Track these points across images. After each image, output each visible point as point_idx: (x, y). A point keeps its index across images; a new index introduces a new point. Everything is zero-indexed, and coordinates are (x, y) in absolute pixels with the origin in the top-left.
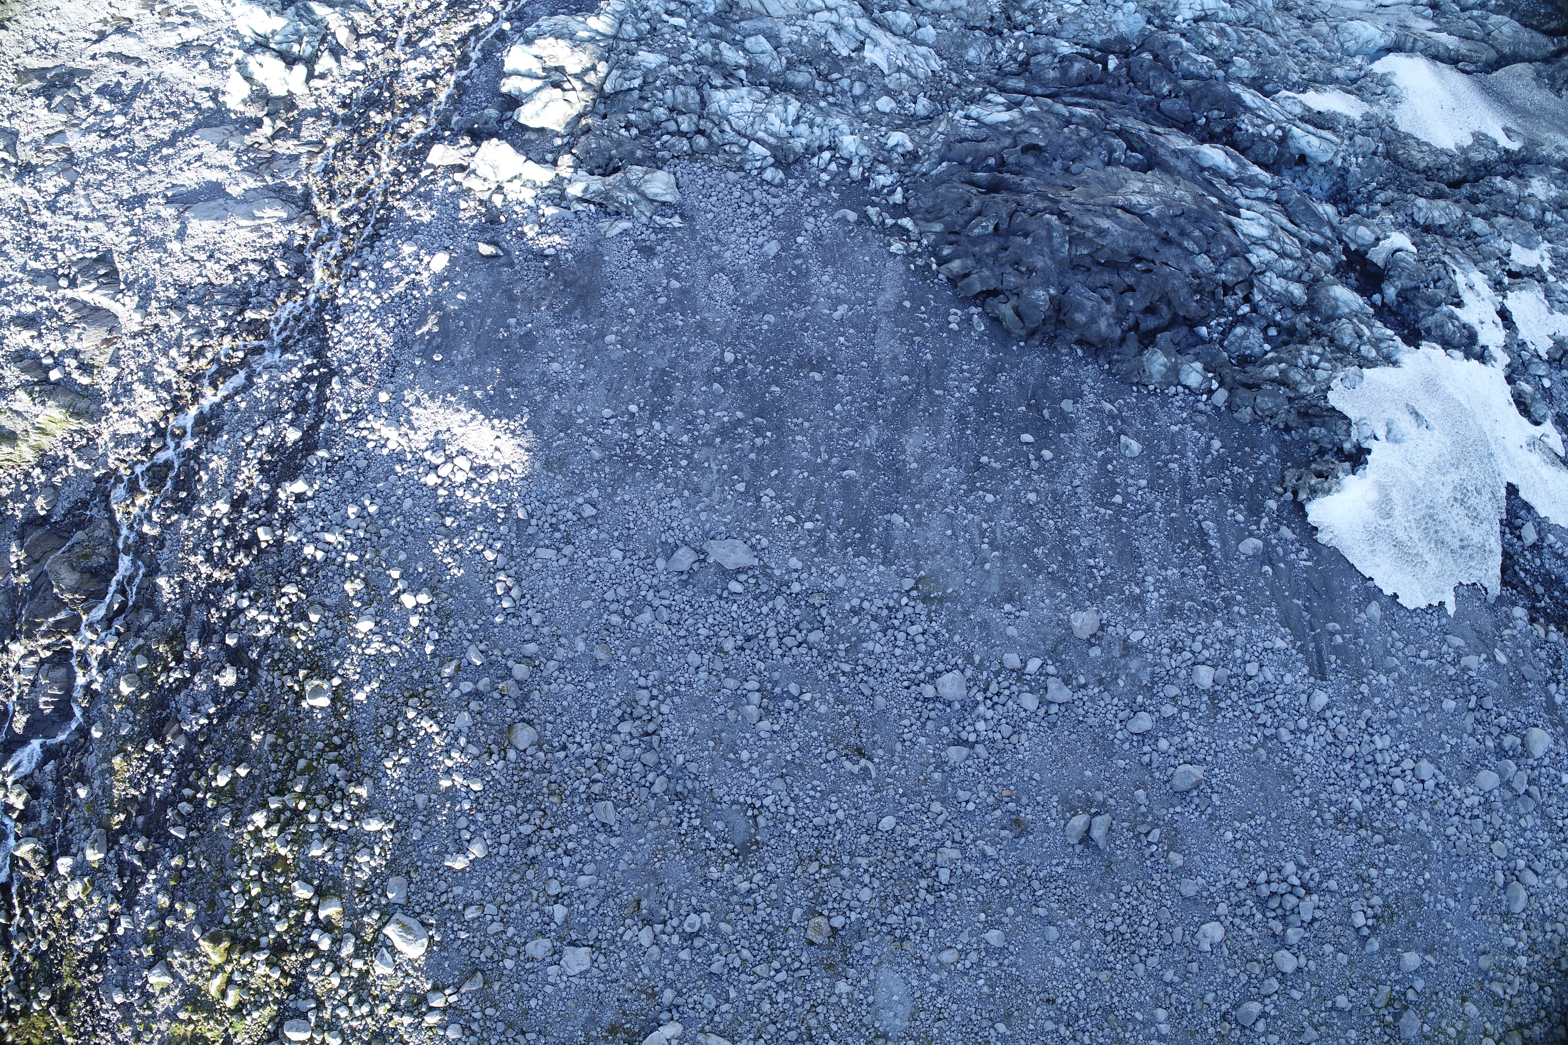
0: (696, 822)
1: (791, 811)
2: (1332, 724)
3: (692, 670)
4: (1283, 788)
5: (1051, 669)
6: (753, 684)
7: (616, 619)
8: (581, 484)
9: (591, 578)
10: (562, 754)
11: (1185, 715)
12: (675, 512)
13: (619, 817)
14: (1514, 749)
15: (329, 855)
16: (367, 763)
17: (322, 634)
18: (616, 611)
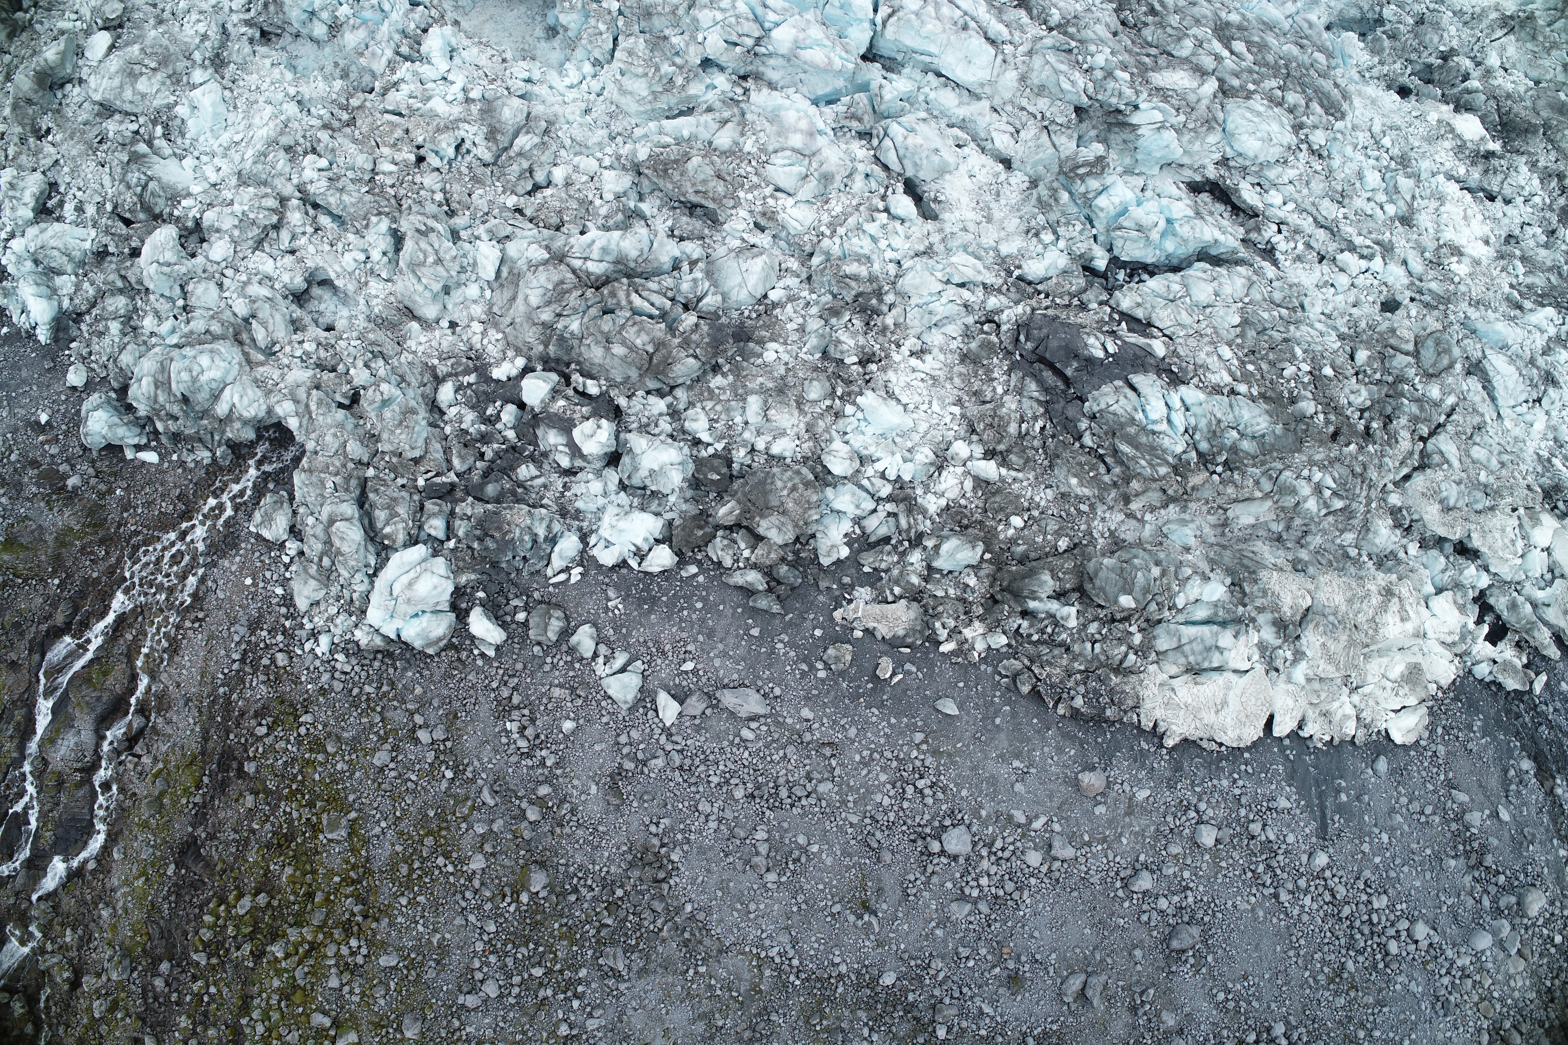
0: (703, 970)
1: (796, 962)
2: (1331, 884)
3: (702, 819)
4: (1278, 948)
5: (1057, 827)
6: (761, 835)
7: (628, 764)
9: (605, 720)
10: (573, 898)
11: (1186, 874)
13: (627, 962)
14: (1509, 908)
15: (346, 989)
16: (384, 899)
17: (339, 767)
18: (628, 754)
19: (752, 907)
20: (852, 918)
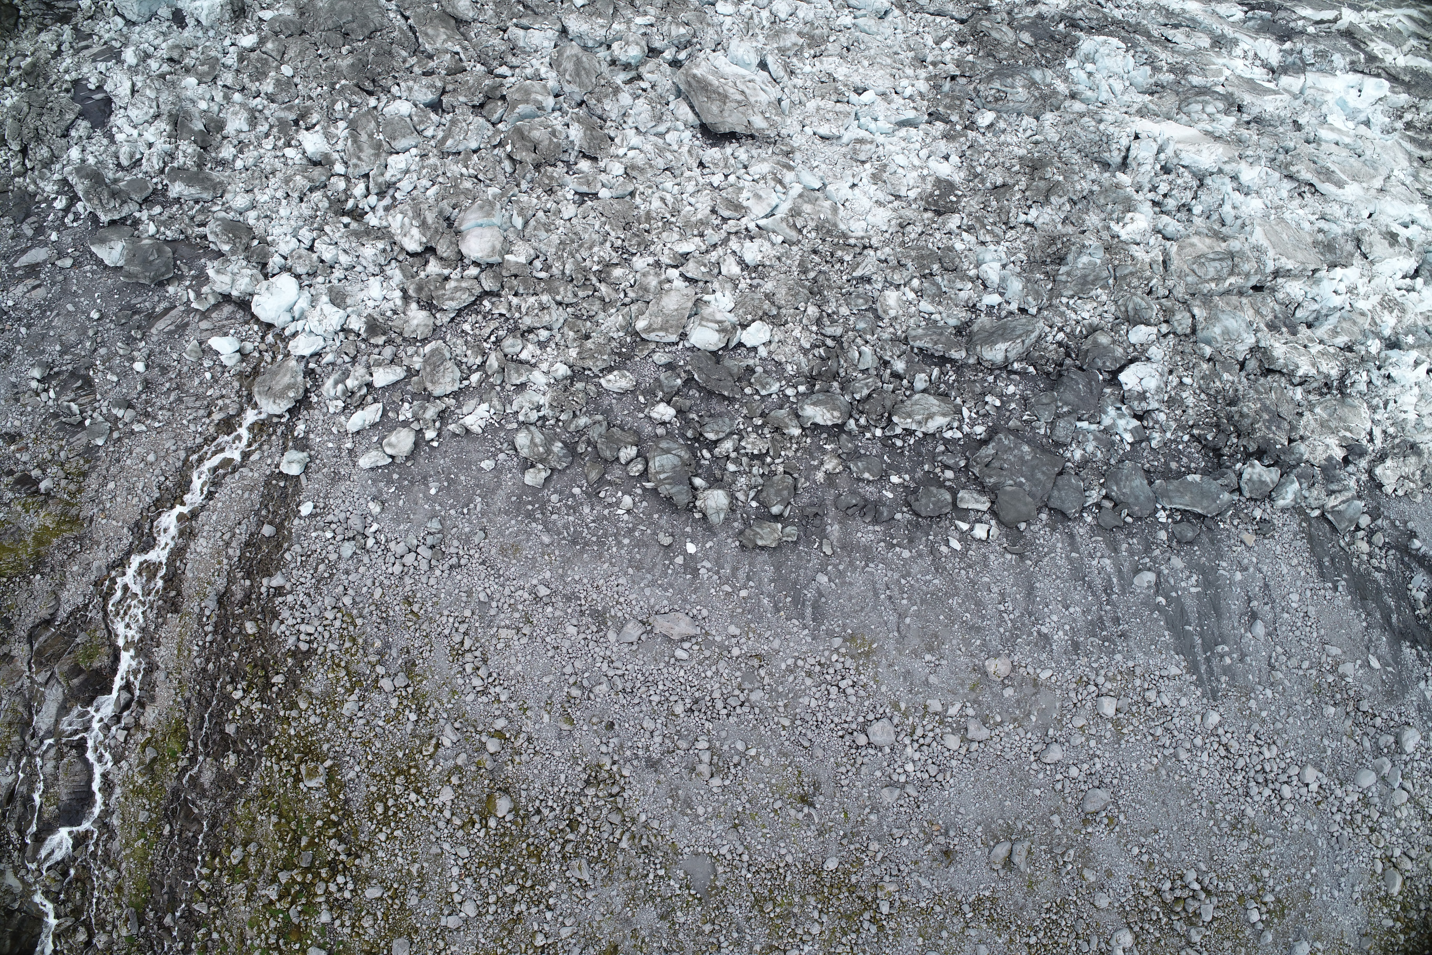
0: (661, 872)
1: (745, 858)
2: (1224, 740)
3: (647, 735)
4: (1183, 802)
5: (970, 712)
6: (702, 744)
7: (575, 692)
8: (534, 567)
9: (550, 654)
10: (536, 819)
11: (1093, 743)
12: (621, 589)
13: (592, 872)
14: (1388, 747)
15: (337, 923)
16: (363, 837)
17: (312, 720)
18: (575, 683)
19: (701, 810)
20: (793, 812)
